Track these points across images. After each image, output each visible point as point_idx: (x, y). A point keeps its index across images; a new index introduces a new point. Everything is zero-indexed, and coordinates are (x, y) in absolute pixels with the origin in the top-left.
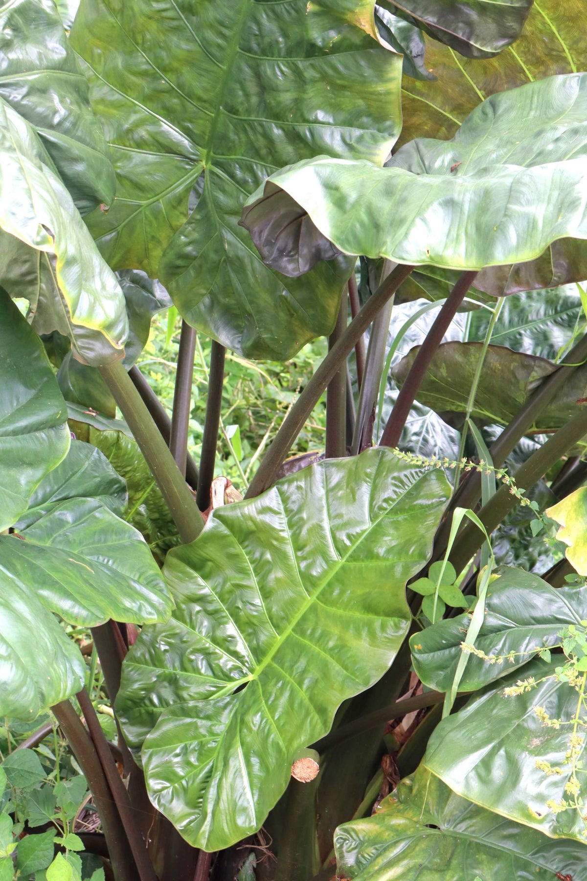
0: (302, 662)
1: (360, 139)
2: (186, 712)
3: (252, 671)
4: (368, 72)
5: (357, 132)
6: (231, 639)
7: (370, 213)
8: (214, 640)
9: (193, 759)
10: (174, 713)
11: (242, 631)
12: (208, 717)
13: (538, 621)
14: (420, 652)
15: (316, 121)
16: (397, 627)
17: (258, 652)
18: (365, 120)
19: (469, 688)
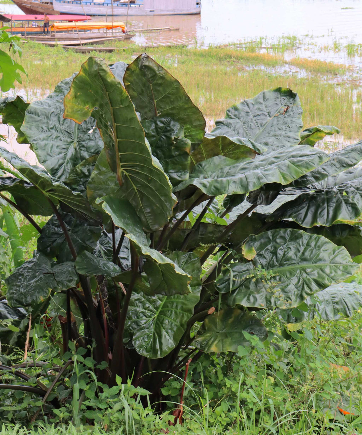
0: (175, 305)
1: (181, 175)
2: (142, 329)
3: (155, 314)
4: (184, 160)
5: (180, 173)
6: (148, 307)
7: (215, 187)
8: (145, 309)
9: (146, 340)
10: (138, 330)
11: (151, 304)
12: (148, 328)
13: (244, 271)
14: (219, 286)
15: (170, 173)
16: (198, 288)
17: (157, 309)
18: (181, 170)
19: (234, 288)
